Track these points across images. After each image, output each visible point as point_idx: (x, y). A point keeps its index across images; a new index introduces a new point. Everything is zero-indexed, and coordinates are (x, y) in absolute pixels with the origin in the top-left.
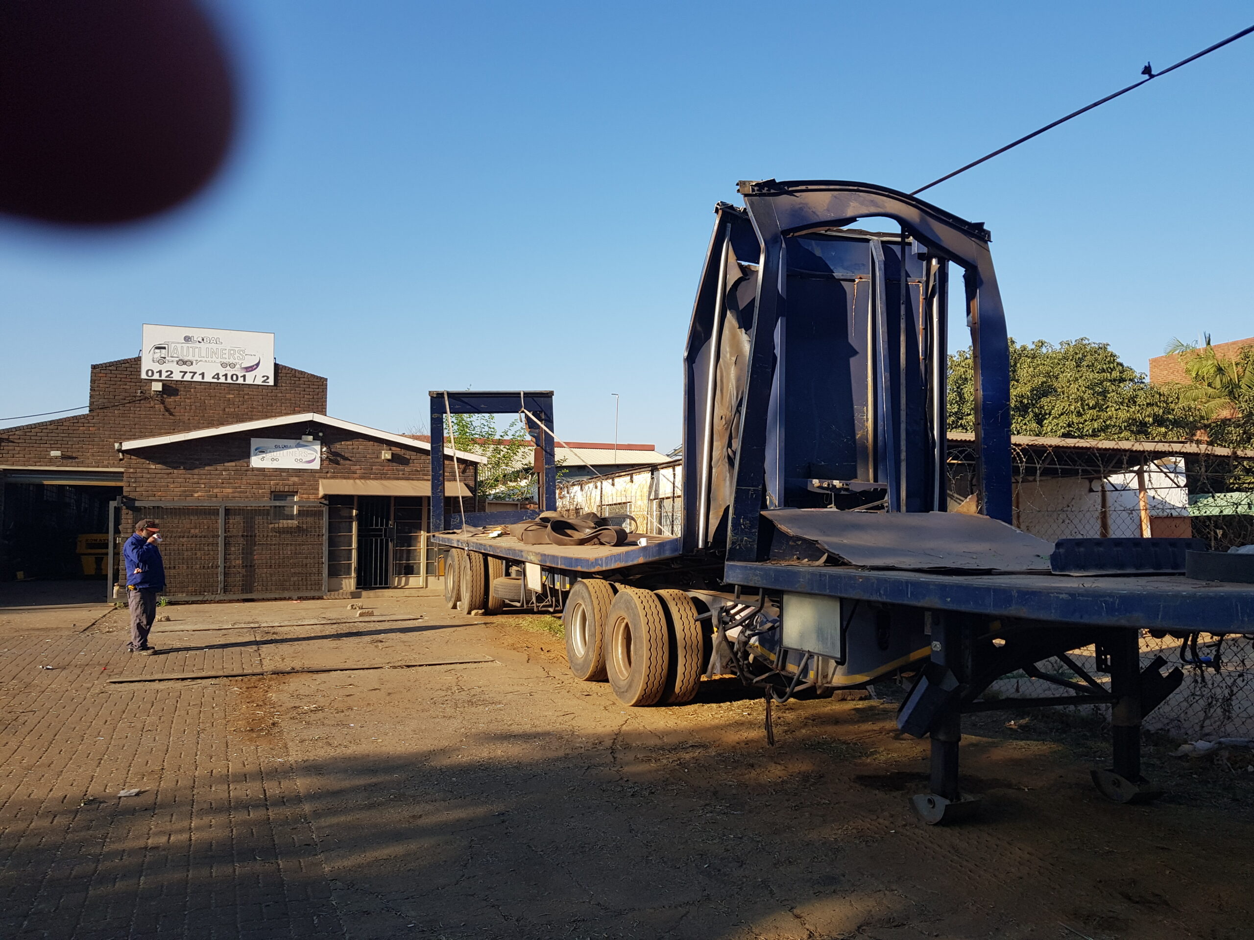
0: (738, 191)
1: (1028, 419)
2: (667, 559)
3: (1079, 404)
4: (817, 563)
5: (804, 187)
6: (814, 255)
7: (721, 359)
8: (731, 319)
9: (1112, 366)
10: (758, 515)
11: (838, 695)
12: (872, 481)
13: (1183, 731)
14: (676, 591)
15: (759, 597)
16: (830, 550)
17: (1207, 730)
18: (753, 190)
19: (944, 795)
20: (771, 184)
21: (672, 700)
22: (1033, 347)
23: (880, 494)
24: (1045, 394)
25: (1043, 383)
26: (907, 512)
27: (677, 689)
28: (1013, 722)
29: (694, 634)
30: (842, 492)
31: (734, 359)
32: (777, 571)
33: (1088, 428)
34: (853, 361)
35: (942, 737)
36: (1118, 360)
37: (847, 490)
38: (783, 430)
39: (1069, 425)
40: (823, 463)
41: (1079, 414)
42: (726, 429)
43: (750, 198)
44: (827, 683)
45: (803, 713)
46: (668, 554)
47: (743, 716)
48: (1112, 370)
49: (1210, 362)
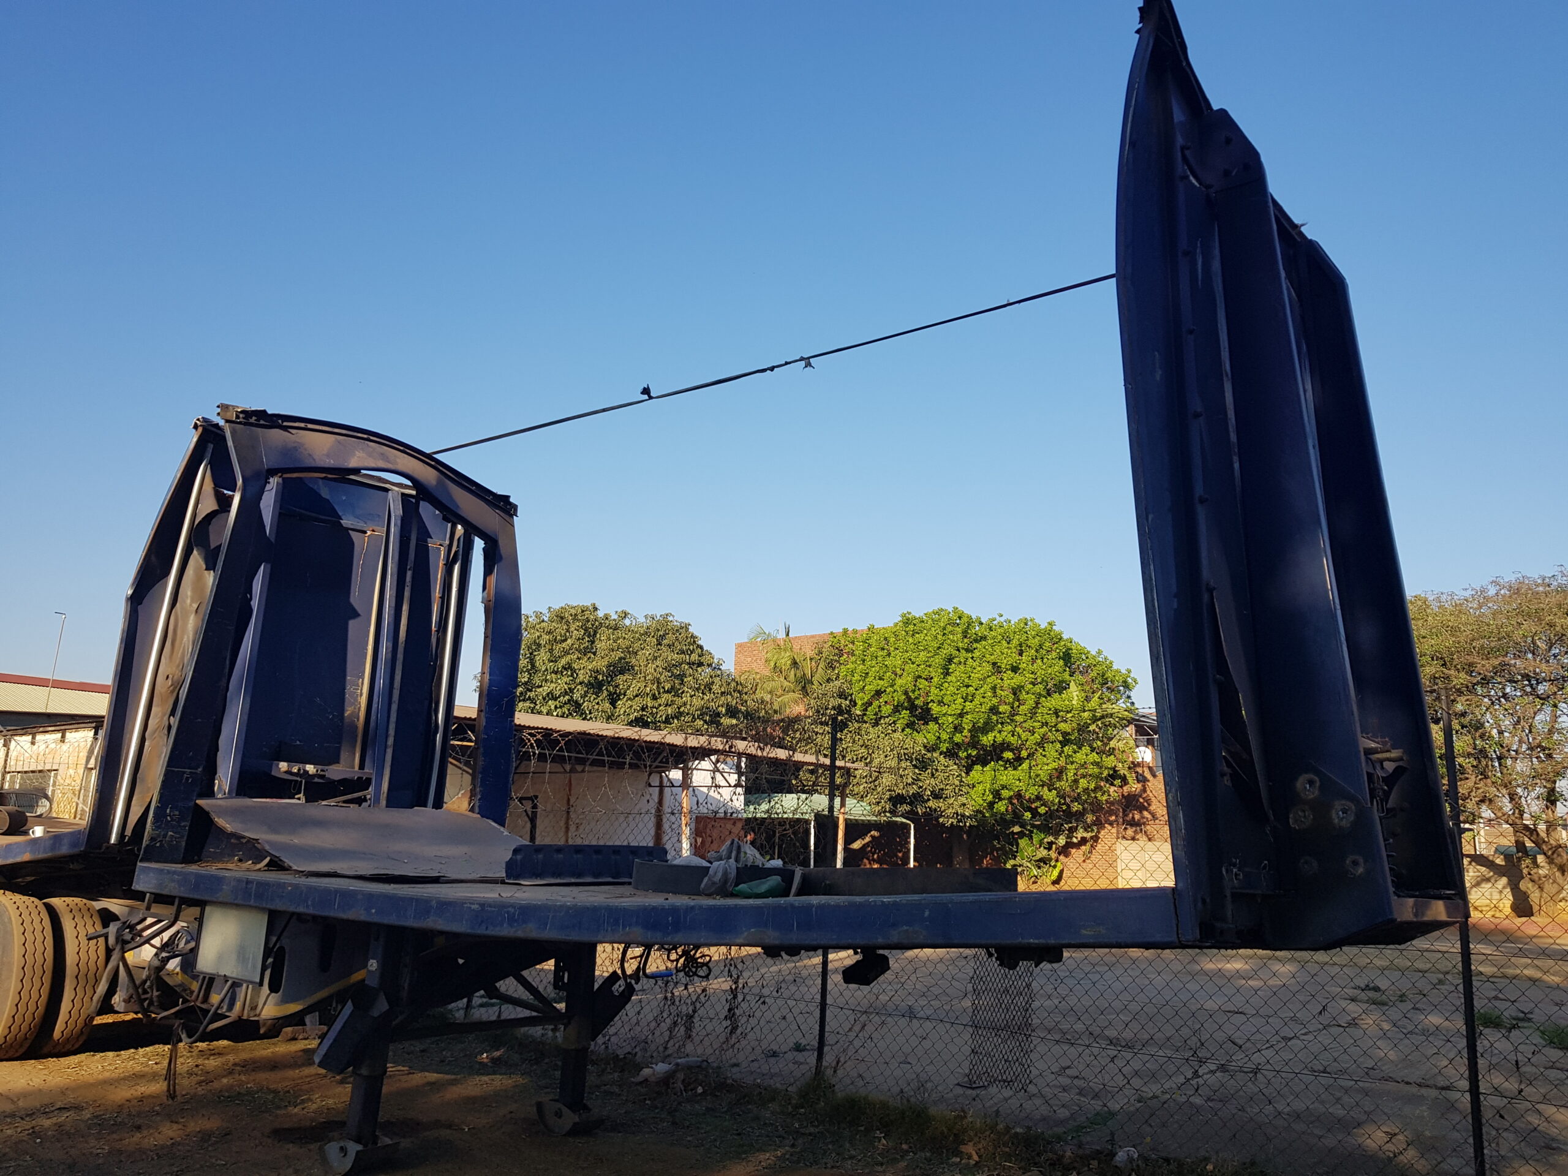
0: (219, 414)
1: (601, 698)
2: (65, 857)
3: (655, 687)
4: (259, 866)
5: (302, 425)
6: (320, 495)
7: (178, 604)
8: (196, 557)
9: (691, 648)
10: (191, 804)
11: (286, 1033)
12: (357, 768)
13: (649, 1054)
14: (77, 900)
15: (175, 907)
16: (274, 853)
17: (669, 1052)
18: (237, 417)
19: (358, 1141)
20: (261, 414)
21: (46, 1050)
22: (616, 617)
23: (363, 784)
24: (622, 672)
25: (620, 659)
26: (387, 807)
27: (57, 1034)
28: (485, 1055)
29: (93, 957)
30: (316, 780)
31: (195, 606)
32: (198, 876)
33: (662, 714)
34: (352, 624)
35: (364, 1071)
36: (700, 643)
37: (322, 777)
38: (248, 700)
39: (643, 709)
40: (298, 743)
41: (654, 698)
42: (172, 692)
43: (233, 425)
44: (255, 1016)
45: (231, 1058)
46: (64, 850)
47: (148, 1066)
48: (692, 653)
49: (788, 654)
